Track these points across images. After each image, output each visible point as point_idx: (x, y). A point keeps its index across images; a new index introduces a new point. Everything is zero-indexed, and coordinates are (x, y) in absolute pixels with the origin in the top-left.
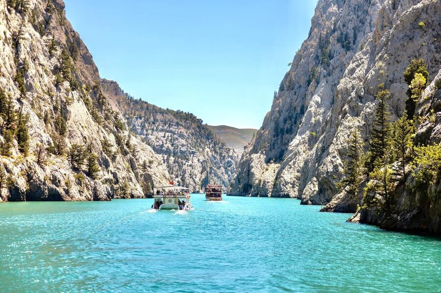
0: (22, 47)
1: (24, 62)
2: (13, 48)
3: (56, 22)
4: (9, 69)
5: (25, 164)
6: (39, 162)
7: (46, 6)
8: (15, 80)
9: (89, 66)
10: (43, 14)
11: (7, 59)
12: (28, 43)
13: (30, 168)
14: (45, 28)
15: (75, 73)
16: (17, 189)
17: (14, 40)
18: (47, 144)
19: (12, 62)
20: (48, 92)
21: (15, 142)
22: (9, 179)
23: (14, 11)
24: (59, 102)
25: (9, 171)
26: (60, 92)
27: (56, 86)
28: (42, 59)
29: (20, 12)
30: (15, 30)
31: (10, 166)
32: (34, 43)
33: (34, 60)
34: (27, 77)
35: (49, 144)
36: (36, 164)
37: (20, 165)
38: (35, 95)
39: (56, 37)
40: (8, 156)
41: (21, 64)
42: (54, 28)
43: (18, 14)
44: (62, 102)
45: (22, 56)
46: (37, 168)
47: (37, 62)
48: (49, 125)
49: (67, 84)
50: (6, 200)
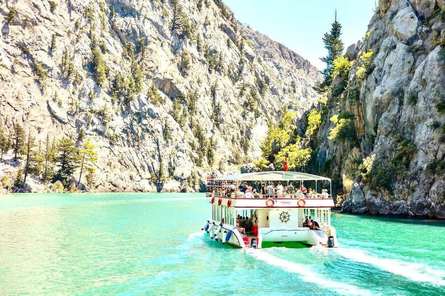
0: (218, 95)
1: (218, 104)
2: (211, 97)
3: (247, 70)
4: (208, 112)
5: (211, 171)
6: (220, 169)
7: (239, 60)
8: (211, 118)
9: (276, 96)
10: (237, 66)
11: (206, 106)
12: (222, 92)
13: (213, 173)
14: (239, 75)
15: (261, 104)
16: (204, 185)
17: (212, 91)
18: (228, 157)
19: (210, 107)
20: (237, 122)
21: (206, 158)
22: (200, 180)
23: (213, 71)
24: (245, 128)
25: (200, 175)
26: (246, 120)
27: (244, 116)
28: (234, 100)
29: (218, 70)
30: (213, 85)
31: (200, 173)
32: (227, 90)
33: (227, 102)
34: (220, 114)
35: (230, 157)
36: (218, 171)
37: (208, 172)
38: (226, 125)
39: (246, 81)
40: (200, 166)
41: (216, 106)
42: (245, 75)
43: (217, 72)
44: (247, 127)
45: (217, 101)
46: (218, 173)
47: (229, 102)
48: (235, 144)
49: (252, 114)
50: (198, 191)
